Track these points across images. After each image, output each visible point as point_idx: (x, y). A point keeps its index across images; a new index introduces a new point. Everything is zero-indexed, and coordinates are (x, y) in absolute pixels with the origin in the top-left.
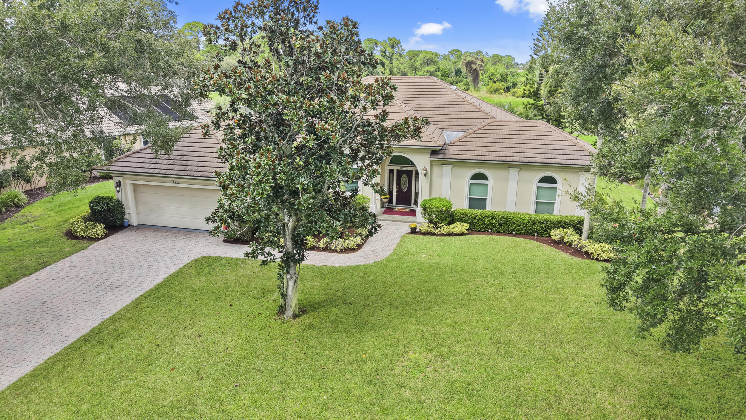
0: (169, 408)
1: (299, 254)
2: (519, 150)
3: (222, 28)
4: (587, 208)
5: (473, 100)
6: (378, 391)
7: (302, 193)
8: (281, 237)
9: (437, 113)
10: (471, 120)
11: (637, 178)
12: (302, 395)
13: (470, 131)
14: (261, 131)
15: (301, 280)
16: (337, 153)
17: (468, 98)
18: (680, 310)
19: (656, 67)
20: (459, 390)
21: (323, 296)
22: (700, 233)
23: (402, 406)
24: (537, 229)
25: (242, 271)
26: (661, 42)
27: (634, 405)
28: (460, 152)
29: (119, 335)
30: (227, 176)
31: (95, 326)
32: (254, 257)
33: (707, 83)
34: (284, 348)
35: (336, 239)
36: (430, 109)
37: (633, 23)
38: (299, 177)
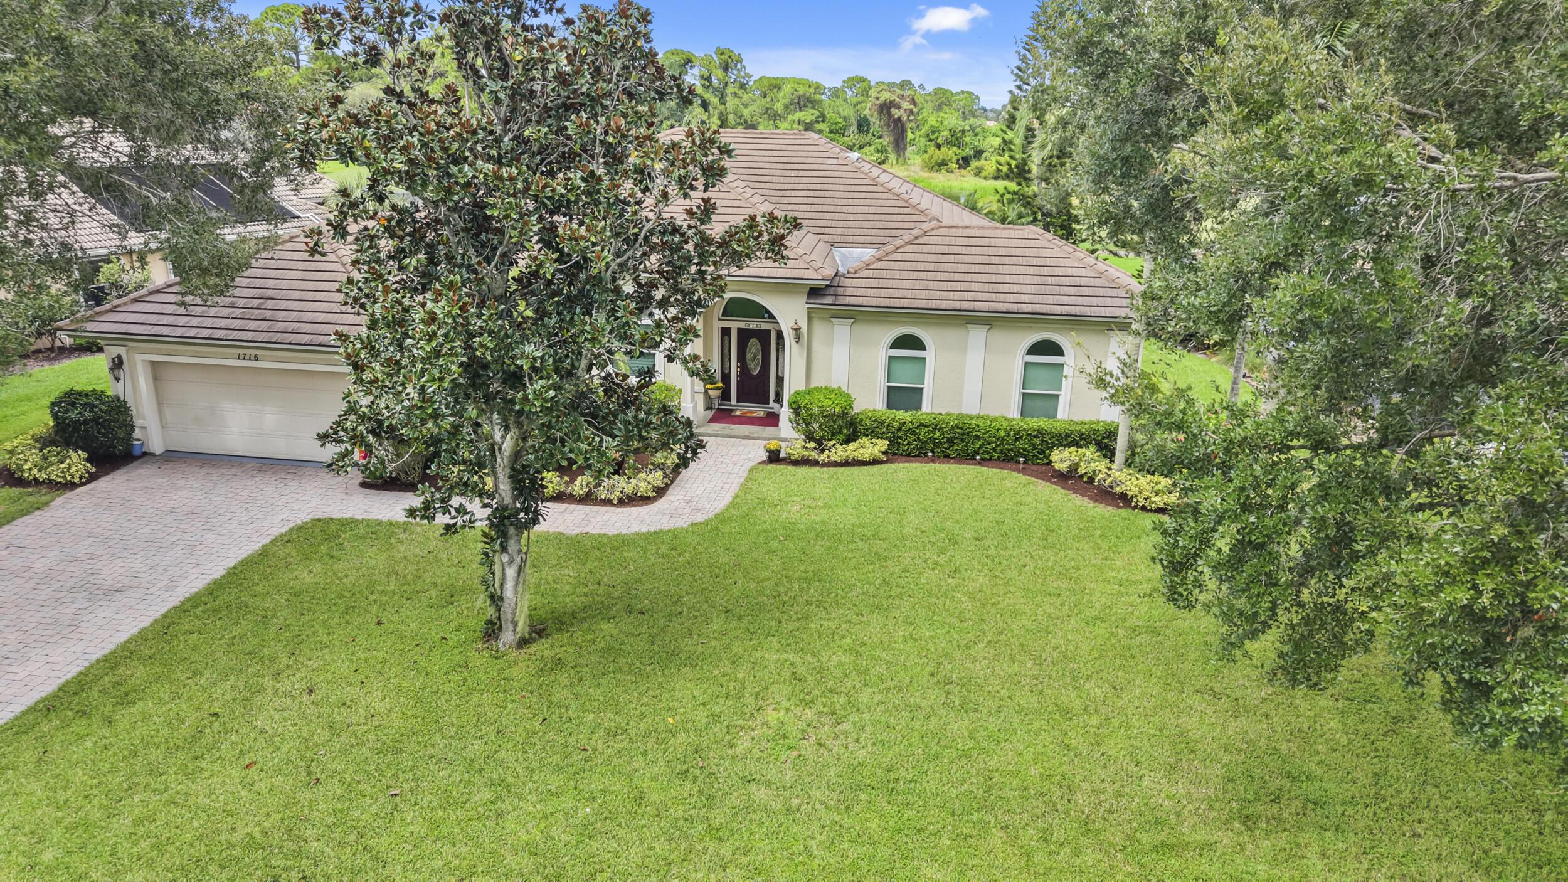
0: (244, 849)
1: (527, 510)
2: (987, 287)
3: (347, 16)
4: (1123, 404)
5: (895, 184)
6: (701, 792)
7: (531, 378)
8: (488, 475)
9: (820, 208)
10: (890, 225)
11: (1221, 344)
12: (538, 807)
13: (888, 248)
14: (439, 243)
15: (535, 566)
16: (606, 290)
17: (884, 178)
18: (1301, 605)
19: (1256, 114)
20: (868, 782)
21: (583, 599)
22: (1339, 449)
23: (750, 821)
24: (1024, 450)
25: (402, 548)
26: (1265, 64)
27: (1216, 796)
28: (869, 292)
29: (127, 694)
30: (362, 342)
31: (69, 676)
32: (427, 518)
33: (1353, 148)
34: (498, 711)
35: (609, 477)
36: (805, 200)
37: (1210, 22)
38: (522, 343)
